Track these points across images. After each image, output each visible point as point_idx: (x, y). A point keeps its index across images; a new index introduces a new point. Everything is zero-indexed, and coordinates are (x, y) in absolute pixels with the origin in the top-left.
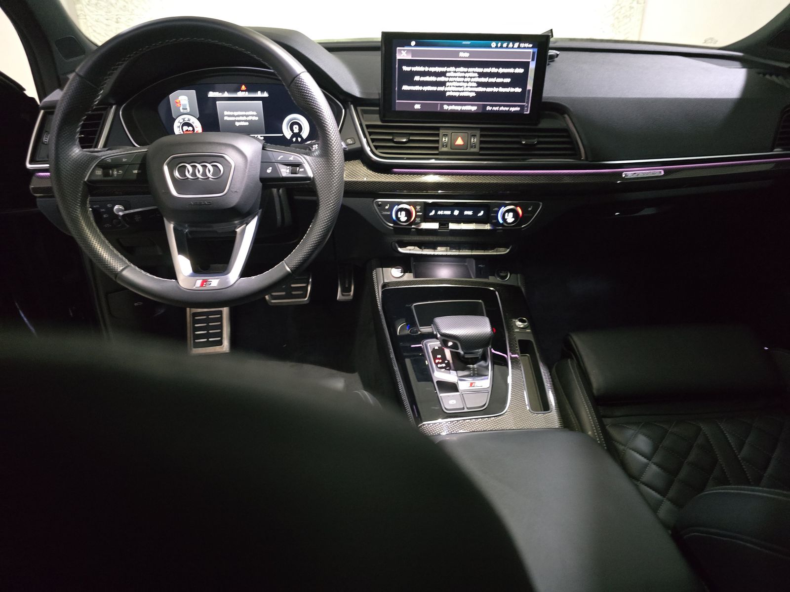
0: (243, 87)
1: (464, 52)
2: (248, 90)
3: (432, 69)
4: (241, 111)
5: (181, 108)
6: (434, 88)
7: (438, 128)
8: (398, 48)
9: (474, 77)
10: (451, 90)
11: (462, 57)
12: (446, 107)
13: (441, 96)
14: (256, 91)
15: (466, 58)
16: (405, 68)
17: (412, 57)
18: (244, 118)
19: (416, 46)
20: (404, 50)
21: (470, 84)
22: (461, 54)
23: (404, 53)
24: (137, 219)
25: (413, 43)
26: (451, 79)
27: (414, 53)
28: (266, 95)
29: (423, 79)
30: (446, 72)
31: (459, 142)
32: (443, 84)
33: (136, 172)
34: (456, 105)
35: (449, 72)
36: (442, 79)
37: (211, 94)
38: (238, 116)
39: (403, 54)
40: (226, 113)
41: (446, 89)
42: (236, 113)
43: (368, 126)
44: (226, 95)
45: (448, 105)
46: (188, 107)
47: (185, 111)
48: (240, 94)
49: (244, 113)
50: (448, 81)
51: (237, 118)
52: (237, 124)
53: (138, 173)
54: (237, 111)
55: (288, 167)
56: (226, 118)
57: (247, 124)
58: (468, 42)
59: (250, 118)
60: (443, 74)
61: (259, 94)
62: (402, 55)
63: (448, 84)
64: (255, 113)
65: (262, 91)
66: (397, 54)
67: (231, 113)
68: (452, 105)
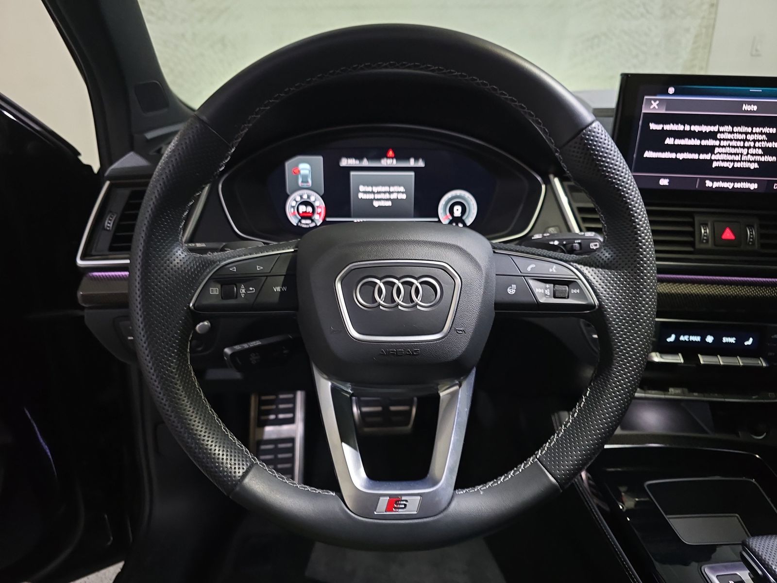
0: (391, 153)
1: (750, 103)
2: (398, 157)
3: (696, 128)
4: (383, 185)
5: (300, 181)
6: (695, 156)
7: (691, 215)
8: (646, 97)
9: (761, 141)
10: (720, 159)
11: (747, 111)
12: (709, 184)
13: (705, 168)
14: (407, 158)
15: (754, 112)
16: (653, 126)
17: (666, 110)
18: (387, 196)
19: (675, 94)
20: (655, 100)
21: (752, 151)
22: (746, 107)
23: (655, 104)
24: (254, 358)
25: (671, 90)
26: (723, 143)
27: (669, 104)
28: (421, 164)
29: (678, 142)
30: (719, 132)
31: (728, 235)
32: (710, 149)
33: (278, 289)
34: (724, 180)
35: (723, 132)
36: (710, 142)
37: (345, 162)
38: (379, 193)
39: (653, 105)
40: (362, 188)
41: (714, 157)
42: (375, 189)
43: (581, 210)
44: (365, 163)
45: (712, 180)
46: (310, 181)
47: (305, 185)
48: (385, 162)
49: (386, 189)
50: (719, 146)
51: (377, 196)
52: (376, 204)
53: (282, 292)
54: (377, 185)
55: (548, 286)
56: (361, 196)
57: (389, 204)
58: (759, 90)
59: (394, 196)
60: (713, 135)
61: (412, 163)
62: (652, 107)
63: (717, 150)
64: (402, 189)
65: (417, 159)
66: (643, 106)
67: (369, 189)
68: (718, 180)
